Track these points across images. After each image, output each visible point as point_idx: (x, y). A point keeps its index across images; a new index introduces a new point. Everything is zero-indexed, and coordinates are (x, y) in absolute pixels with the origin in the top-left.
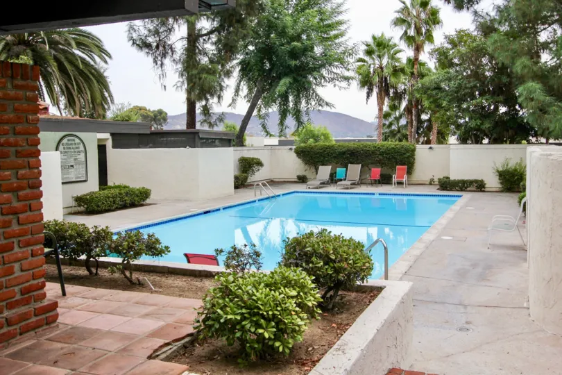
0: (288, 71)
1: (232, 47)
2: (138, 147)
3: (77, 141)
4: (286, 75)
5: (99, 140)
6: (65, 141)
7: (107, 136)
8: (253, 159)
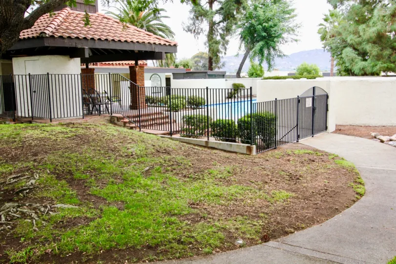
0: (263, 38)
1: (229, 30)
2: (183, 78)
3: (158, 76)
4: (261, 40)
5: (166, 76)
6: (153, 76)
7: (171, 74)
8: (239, 84)
